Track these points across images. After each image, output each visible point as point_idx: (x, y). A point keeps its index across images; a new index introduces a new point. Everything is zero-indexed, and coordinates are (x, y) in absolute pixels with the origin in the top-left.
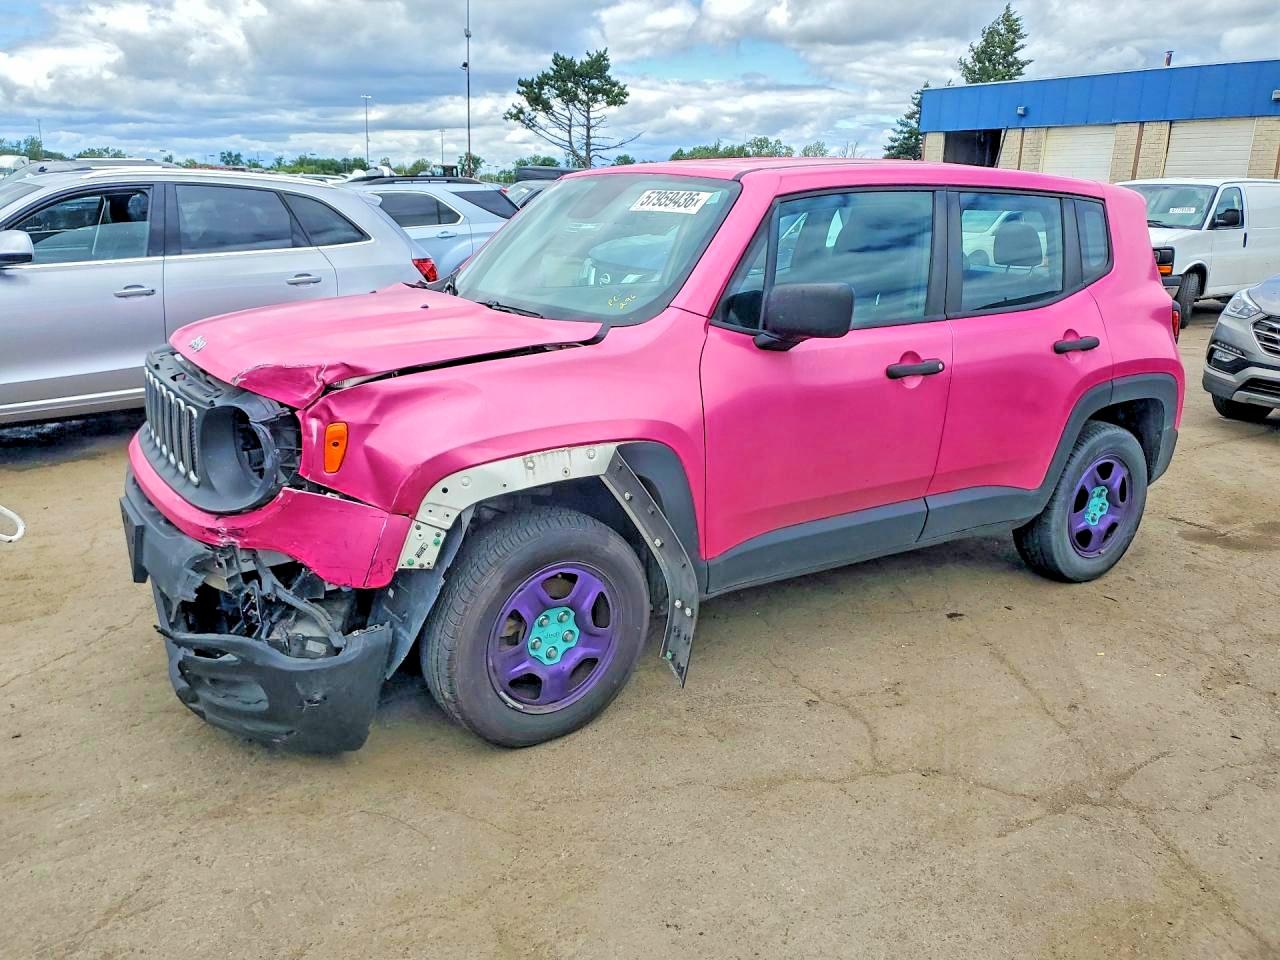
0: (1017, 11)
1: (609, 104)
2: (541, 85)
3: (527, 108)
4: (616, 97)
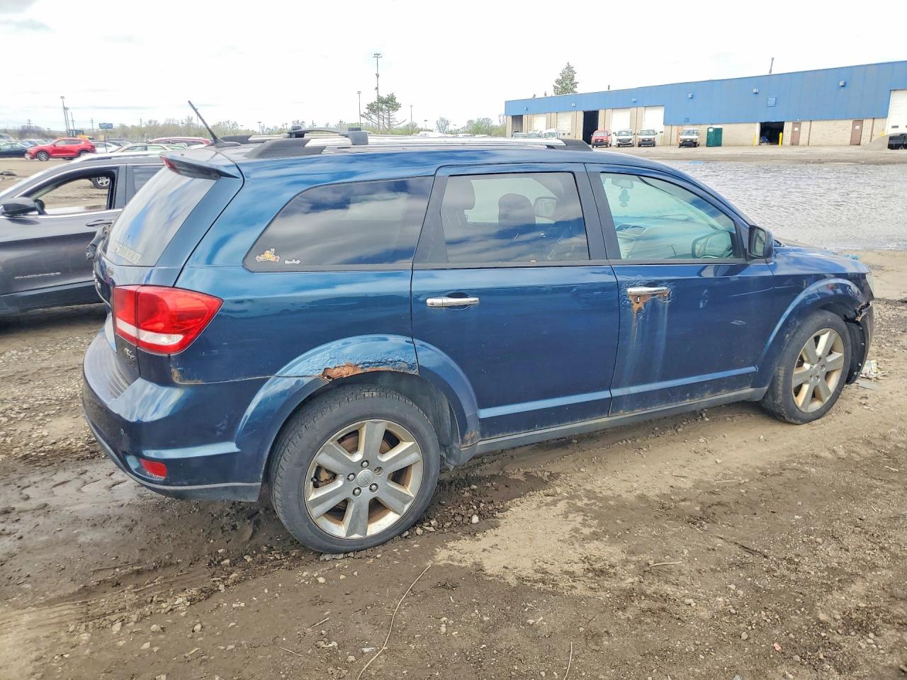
2: (374, 105)
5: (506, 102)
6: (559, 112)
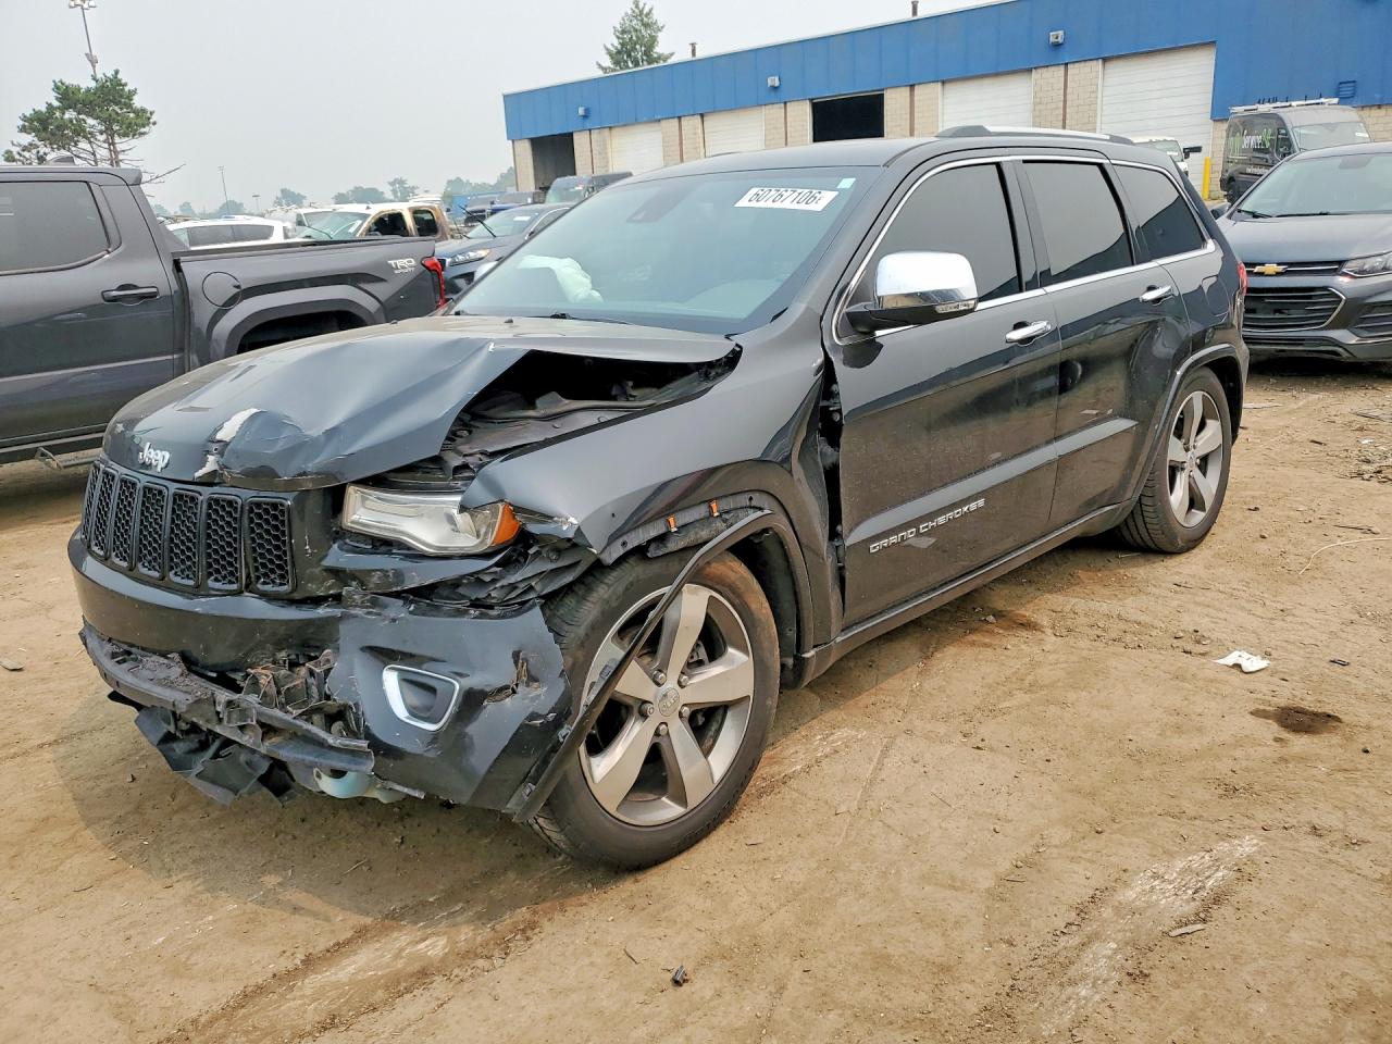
2: (47, 118)
5: (506, 97)
6: (715, 111)
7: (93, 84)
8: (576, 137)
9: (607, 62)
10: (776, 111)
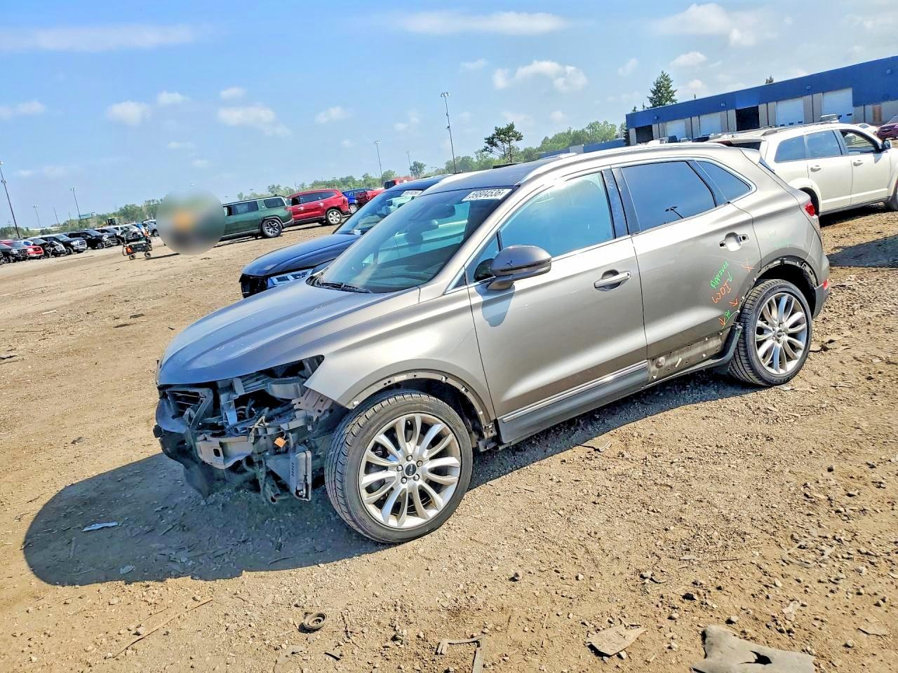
0: (667, 72)
1: (517, 140)
2: (493, 138)
3: (489, 147)
4: (519, 139)
5: (627, 115)
6: (703, 114)
7: (506, 126)
8: (653, 126)
9: (651, 95)
10: (724, 113)
